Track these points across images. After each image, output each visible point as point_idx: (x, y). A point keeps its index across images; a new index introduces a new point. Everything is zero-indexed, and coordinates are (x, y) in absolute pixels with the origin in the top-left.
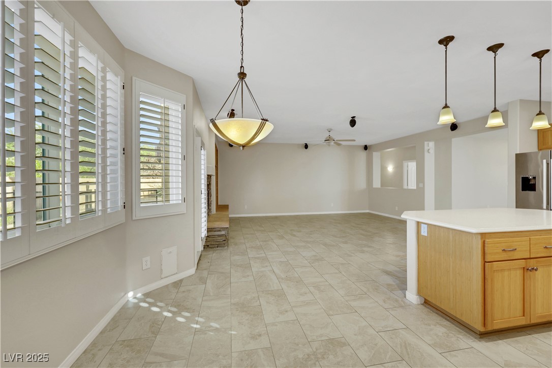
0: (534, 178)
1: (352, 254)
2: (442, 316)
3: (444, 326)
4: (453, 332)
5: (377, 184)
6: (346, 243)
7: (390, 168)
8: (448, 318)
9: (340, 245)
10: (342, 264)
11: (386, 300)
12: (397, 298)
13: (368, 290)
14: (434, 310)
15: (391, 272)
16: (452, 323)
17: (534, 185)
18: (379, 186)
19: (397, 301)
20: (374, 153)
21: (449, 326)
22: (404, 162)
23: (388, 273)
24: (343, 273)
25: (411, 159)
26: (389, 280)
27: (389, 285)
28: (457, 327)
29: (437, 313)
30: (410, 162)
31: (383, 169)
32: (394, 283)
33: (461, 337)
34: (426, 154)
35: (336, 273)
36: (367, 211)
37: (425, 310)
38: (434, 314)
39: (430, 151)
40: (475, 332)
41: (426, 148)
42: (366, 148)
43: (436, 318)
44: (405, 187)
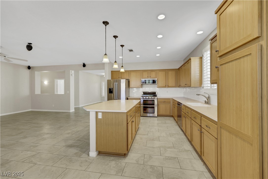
0: (112, 89)
1: (37, 144)
2: (109, 156)
3: (112, 160)
4: (117, 161)
5: (38, 91)
6: (25, 137)
7: (46, 82)
8: (111, 155)
9: (20, 141)
10: (33, 156)
11: (81, 164)
12: (86, 159)
13: (66, 165)
14: (105, 155)
15: (72, 145)
16: (114, 157)
17: (112, 91)
18: (40, 93)
19: (86, 161)
20: (35, 72)
21: (114, 159)
22: (55, 79)
23: (70, 146)
24: (38, 163)
25: (60, 78)
26: (73, 151)
27: (76, 154)
28: (116, 157)
29: (106, 156)
30: (59, 80)
31: (42, 82)
32: (78, 151)
33: (120, 161)
34: (71, 76)
35: (31, 167)
36: (30, 110)
37: (101, 157)
38: (106, 157)
39: (72, 75)
40: (123, 155)
41: (71, 73)
42: (29, 68)
43: (108, 158)
44: (56, 93)
